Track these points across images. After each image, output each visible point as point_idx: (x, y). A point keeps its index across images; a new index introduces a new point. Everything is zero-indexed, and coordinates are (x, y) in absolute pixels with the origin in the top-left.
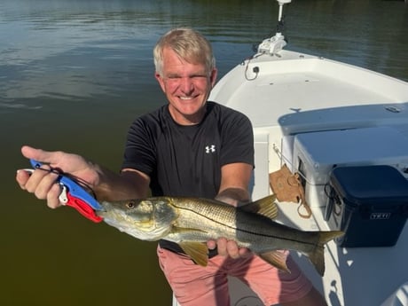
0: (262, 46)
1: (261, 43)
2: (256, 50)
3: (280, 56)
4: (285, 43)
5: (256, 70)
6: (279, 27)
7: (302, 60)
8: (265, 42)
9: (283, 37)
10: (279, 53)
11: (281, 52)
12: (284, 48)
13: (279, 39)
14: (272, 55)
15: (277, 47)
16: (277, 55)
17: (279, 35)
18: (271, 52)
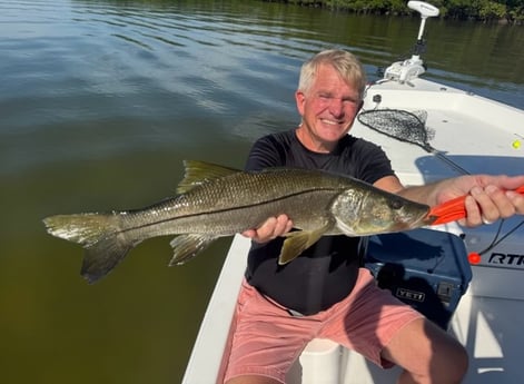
0: (390, 70)
1: (390, 65)
2: (381, 75)
3: (413, 86)
4: (423, 70)
5: (377, 99)
6: (418, 48)
7: (443, 94)
8: (396, 65)
9: (421, 62)
10: (412, 82)
11: (416, 81)
12: (420, 76)
13: (416, 63)
14: (403, 83)
15: (410, 74)
16: (409, 84)
17: (415, 58)
18: (402, 78)
